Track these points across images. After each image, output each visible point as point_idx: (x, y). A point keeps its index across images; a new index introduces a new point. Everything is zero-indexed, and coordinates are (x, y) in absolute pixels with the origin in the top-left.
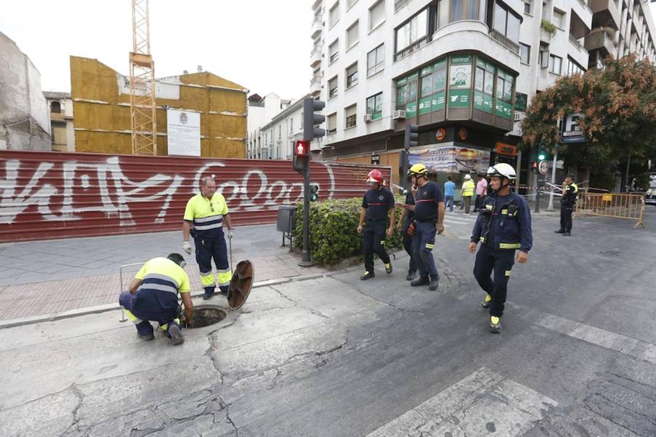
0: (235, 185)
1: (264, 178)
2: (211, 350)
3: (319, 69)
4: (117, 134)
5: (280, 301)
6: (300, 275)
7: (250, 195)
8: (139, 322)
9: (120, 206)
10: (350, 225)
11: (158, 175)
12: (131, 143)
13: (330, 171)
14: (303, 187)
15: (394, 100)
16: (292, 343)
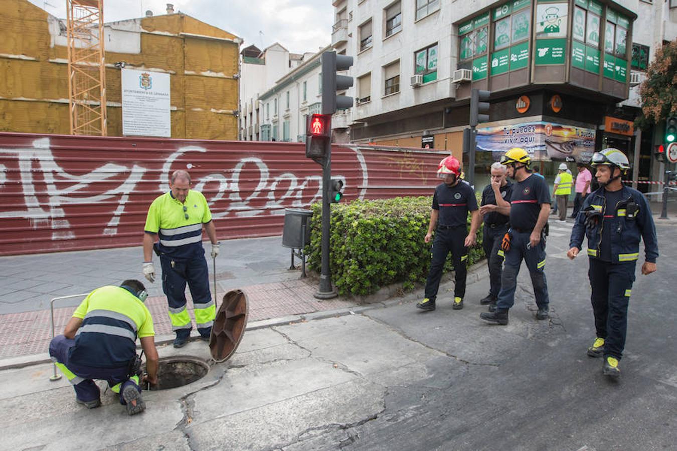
0: (222, 179)
1: (264, 169)
2: (184, 422)
3: (345, 10)
4: (48, 105)
5: (288, 350)
6: (317, 311)
7: (243, 194)
8: (79, 381)
9: (52, 210)
10: (390, 238)
11: (108, 165)
12: (69, 118)
13: (361, 159)
14: (321, 183)
15: (456, 55)
16: (304, 411)
